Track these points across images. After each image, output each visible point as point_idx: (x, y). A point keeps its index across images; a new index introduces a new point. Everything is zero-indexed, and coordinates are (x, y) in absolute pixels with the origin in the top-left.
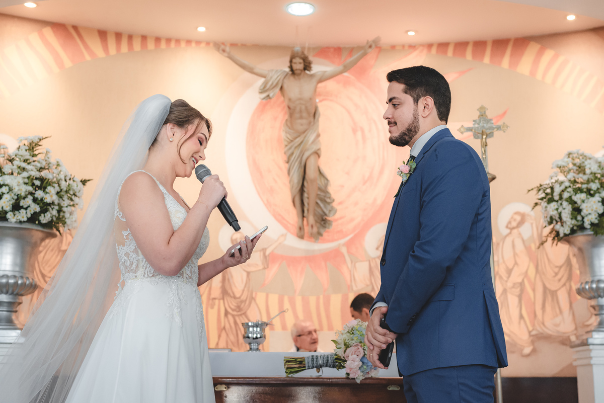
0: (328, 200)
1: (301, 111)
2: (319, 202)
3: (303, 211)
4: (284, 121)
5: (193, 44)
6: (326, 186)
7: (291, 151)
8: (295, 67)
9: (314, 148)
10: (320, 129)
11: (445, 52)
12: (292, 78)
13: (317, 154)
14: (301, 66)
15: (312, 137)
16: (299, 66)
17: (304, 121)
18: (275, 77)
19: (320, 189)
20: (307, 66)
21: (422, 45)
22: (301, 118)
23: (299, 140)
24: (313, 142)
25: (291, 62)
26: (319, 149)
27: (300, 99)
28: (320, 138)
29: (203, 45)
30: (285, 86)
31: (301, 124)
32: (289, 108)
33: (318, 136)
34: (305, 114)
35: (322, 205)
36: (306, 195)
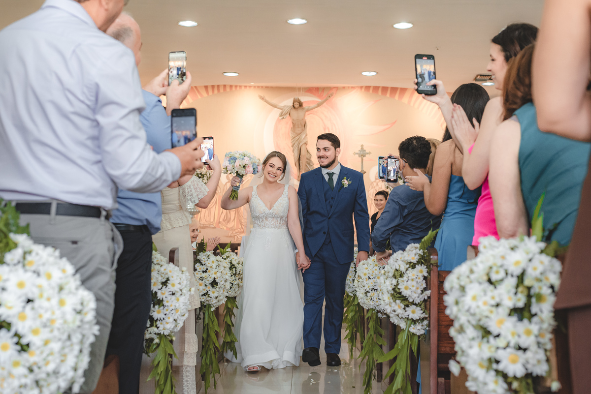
0: (311, 164)
1: (298, 125)
2: (307, 165)
3: (300, 169)
4: (290, 128)
5: (248, 88)
6: (310, 158)
7: (294, 142)
8: (295, 106)
9: (304, 141)
10: (308, 132)
11: (369, 91)
12: (294, 110)
13: (306, 144)
14: (298, 106)
15: (303, 136)
16: (297, 105)
17: (300, 129)
18: (286, 110)
19: (307, 159)
20: (301, 105)
21: (358, 87)
22: (298, 127)
23: (297, 138)
24: (304, 138)
25: (293, 103)
26: (307, 142)
27: (298, 120)
28: (308, 136)
29: (252, 88)
30: (291, 114)
31: (298, 130)
32: (293, 123)
33: (307, 135)
34: (300, 126)
35: (308, 166)
36: (301, 162)
